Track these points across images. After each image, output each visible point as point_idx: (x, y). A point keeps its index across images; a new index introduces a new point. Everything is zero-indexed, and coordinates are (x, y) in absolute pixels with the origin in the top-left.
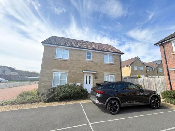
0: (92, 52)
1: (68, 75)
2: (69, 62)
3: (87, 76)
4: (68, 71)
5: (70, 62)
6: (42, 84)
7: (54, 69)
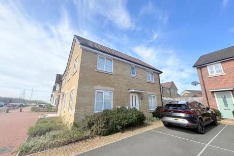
0: (136, 66)
1: (113, 95)
2: (114, 77)
3: (132, 96)
4: (113, 89)
5: (116, 77)
6: (81, 109)
7: (96, 85)
